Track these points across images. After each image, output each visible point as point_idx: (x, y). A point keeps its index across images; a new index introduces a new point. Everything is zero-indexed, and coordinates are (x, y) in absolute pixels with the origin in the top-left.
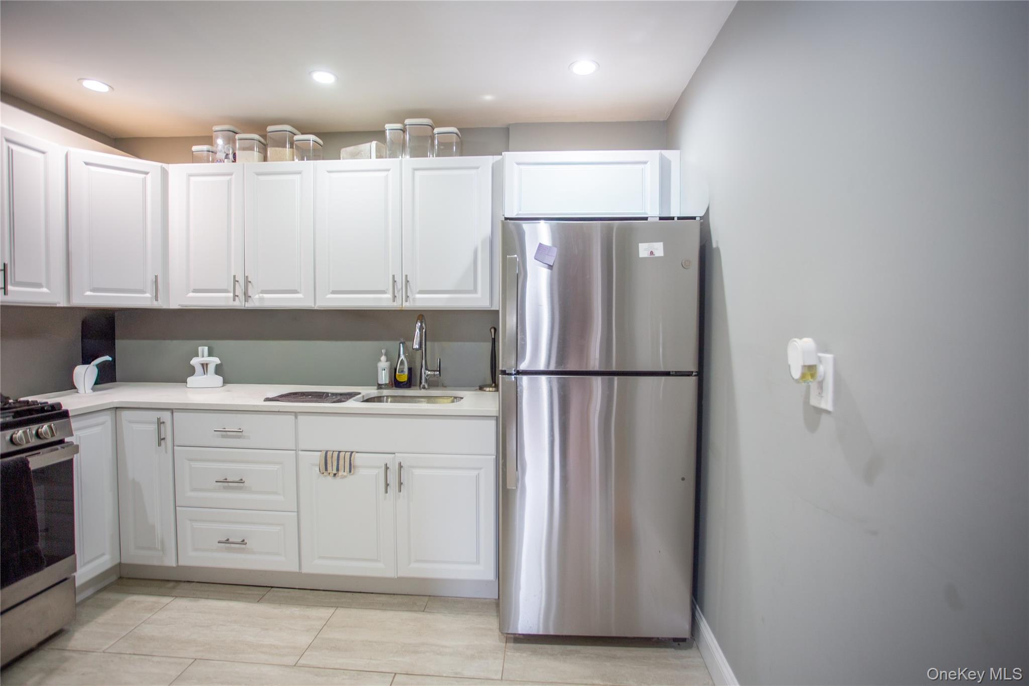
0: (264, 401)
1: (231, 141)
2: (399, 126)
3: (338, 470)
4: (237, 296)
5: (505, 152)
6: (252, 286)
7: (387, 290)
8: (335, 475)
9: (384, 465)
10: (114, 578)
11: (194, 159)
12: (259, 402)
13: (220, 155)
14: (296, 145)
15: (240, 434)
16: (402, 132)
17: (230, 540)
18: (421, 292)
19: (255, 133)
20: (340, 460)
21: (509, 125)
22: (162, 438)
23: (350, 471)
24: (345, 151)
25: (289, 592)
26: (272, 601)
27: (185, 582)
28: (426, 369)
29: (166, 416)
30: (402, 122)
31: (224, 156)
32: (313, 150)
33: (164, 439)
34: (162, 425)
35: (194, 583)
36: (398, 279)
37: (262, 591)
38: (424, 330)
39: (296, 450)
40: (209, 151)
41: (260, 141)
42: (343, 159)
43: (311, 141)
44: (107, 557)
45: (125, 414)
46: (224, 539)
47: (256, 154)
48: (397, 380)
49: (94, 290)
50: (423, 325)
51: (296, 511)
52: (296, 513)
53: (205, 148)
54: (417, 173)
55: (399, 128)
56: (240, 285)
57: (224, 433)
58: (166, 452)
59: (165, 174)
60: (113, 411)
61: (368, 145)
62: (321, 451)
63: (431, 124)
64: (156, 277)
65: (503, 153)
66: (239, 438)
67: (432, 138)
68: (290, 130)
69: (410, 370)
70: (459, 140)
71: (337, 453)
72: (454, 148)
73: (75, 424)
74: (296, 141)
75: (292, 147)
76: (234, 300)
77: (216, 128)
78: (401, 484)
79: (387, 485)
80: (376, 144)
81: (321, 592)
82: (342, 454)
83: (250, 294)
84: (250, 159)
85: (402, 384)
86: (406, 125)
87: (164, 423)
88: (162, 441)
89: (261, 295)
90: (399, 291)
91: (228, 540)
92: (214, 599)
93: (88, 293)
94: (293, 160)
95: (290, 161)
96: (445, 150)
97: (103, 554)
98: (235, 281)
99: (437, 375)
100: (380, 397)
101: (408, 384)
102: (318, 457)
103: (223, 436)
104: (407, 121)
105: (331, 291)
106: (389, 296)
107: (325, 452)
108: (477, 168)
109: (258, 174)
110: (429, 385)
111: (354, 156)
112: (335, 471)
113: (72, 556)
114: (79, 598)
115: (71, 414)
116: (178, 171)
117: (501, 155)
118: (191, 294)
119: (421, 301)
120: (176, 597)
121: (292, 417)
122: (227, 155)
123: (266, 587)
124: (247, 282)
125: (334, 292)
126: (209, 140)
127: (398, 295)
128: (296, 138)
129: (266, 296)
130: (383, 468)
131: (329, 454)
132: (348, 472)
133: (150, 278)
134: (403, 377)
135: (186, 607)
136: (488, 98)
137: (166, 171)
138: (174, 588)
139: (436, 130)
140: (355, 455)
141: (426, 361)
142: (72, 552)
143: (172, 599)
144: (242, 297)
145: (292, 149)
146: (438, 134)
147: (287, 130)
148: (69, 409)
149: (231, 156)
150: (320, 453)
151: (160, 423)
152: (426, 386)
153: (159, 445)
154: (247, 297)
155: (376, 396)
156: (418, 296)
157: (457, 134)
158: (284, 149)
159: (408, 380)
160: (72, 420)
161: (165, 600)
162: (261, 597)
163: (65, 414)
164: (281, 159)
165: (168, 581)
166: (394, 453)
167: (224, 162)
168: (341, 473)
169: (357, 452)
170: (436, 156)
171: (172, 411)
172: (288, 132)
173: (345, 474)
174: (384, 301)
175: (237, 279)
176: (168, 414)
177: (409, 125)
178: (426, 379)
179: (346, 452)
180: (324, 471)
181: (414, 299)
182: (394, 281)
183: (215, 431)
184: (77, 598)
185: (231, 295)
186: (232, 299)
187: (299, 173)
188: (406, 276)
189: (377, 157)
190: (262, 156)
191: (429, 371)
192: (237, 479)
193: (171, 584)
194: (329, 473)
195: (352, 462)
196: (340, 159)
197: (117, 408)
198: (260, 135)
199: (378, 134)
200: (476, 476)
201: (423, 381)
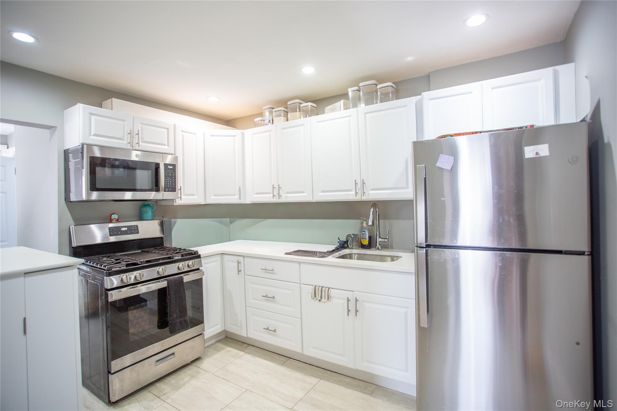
0: (285, 254)
1: (271, 113)
2: (356, 88)
3: (321, 298)
4: (275, 196)
5: (423, 93)
6: (282, 189)
7: (352, 189)
8: (320, 300)
9: (346, 298)
10: (223, 336)
11: (256, 125)
12: (282, 255)
13: (267, 122)
14: (302, 109)
15: (272, 271)
16: (358, 91)
17: (269, 329)
18: (372, 190)
19: (282, 107)
20: (323, 292)
21: (430, 73)
22: (239, 270)
23: (328, 300)
24: (327, 109)
25: (298, 363)
26: (288, 366)
27: (251, 345)
28: (380, 237)
29: (241, 259)
30: (358, 86)
31: (268, 121)
32: (310, 111)
33: (240, 271)
34: (239, 264)
35: (255, 347)
36: (358, 182)
37: (285, 359)
38: (378, 213)
39: (300, 283)
40: (262, 120)
41: (284, 111)
42: (327, 113)
43: (309, 106)
44: (219, 326)
45: (226, 257)
46: (266, 328)
47: (283, 118)
48: (362, 244)
49: (215, 195)
50: (377, 210)
51: (300, 318)
52: (300, 319)
53: (260, 119)
54: (368, 115)
55: (356, 89)
56: (276, 190)
57: (266, 271)
58: (242, 278)
59: (243, 135)
60: (221, 255)
61: (339, 103)
62: (313, 285)
63: (375, 83)
64: (240, 187)
65: (422, 94)
66: (273, 274)
67: (377, 92)
68: (299, 102)
69: (370, 238)
70: (394, 90)
71: (321, 287)
72: (391, 95)
73: (203, 261)
74: (302, 107)
75: (300, 111)
76: (273, 198)
77: (264, 108)
78: (357, 311)
79: (349, 311)
80: (344, 101)
81: (315, 367)
82: (324, 289)
83: (281, 194)
84: (280, 121)
85: (365, 246)
86: (360, 87)
87: (240, 262)
88: (240, 272)
89: (286, 195)
90: (360, 189)
91: (268, 328)
92: (262, 358)
93: (213, 197)
94: (301, 118)
95: (299, 119)
96: (385, 98)
97: (217, 325)
98: (274, 188)
99: (386, 241)
100: (351, 254)
101: (369, 247)
102: (311, 289)
103: (266, 272)
104: (361, 84)
105: (321, 191)
106: (354, 192)
107: (315, 286)
108: (406, 106)
109: (283, 129)
110: (381, 247)
111: (333, 110)
112: (320, 299)
113: (203, 324)
114: (206, 345)
115: (201, 256)
116: (248, 132)
117: (421, 95)
118: (255, 196)
119: (372, 195)
120: (246, 353)
121: (298, 265)
122: (270, 120)
123: (287, 357)
124: (279, 188)
125: (323, 192)
126: (261, 114)
127: (359, 192)
128: (302, 105)
129: (288, 195)
130: (346, 301)
131: (317, 288)
132: (327, 300)
133: (238, 188)
134: (366, 242)
135: (249, 359)
136: (410, 59)
137: (244, 133)
138: (246, 347)
139: (378, 87)
140: (331, 290)
141: (379, 232)
142: (203, 322)
143: (244, 353)
144: (277, 196)
145: (300, 112)
146: (379, 88)
147: (297, 102)
148: (201, 254)
149: (271, 121)
150: (312, 286)
151: (239, 263)
152: (380, 248)
153: (238, 274)
154: (280, 196)
155: (349, 253)
156: (371, 192)
157: (392, 86)
158: (296, 113)
159: (368, 243)
160: (202, 259)
161: (242, 353)
162: (284, 362)
163: (199, 257)
164: (294, 119)
165: (245, 343)
166: (353, 291)
167: (268, 125)
168: (323, 300)
169: (332, 288)
170: (380, 103)
171: (244, 256)
172: (297, 103)
173: (325, 300)
174: (350, 196)
175: (274, 187)
176: (242, 258)
177: (362, 86)
178: (380, 244)
179: (326, 287)
180: (314, 298)
181: (369, 194)
182: (356, 184)
183: (262, 269)
184: (205, 345)
185: (272, 195)
186: (272, 197)
187: (303, 125)
188: (363, 180)
189: (345, 109)
190: (286, 118)
191: (382, 239)
192: (272, 296)
193: (246, 345)
194: (317, 299)
195: (329, 295)
196: (325, 114)
197: (222, 254)
198: (284, 108)
199: (344, 96)
200: (405, 313)
201: (378, 244)
